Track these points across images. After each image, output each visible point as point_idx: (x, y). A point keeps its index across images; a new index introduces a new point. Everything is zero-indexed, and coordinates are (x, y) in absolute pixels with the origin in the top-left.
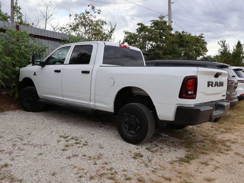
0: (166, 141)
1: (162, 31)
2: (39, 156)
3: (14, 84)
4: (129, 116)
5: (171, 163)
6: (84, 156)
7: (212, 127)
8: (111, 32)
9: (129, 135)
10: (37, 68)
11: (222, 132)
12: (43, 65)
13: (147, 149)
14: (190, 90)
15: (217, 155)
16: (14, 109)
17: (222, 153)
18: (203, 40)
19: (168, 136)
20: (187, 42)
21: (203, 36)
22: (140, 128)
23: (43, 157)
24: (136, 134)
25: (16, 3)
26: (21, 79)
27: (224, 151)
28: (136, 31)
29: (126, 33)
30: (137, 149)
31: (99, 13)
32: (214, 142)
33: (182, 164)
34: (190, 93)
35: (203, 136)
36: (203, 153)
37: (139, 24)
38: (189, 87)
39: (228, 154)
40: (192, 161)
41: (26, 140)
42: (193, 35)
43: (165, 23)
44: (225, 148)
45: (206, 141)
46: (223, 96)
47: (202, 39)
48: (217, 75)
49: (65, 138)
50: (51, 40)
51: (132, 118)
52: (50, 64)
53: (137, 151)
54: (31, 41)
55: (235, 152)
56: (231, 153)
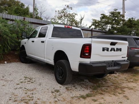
0: (83, 84)
4: (60, 68)
5: (72, 98)
7: (125, 78)
8: (81, 20)
9: (59, 79)
10: (26, 40)
11: (129, 82)
14: (87, 53)
15: (110, 96)
17: (114, 95)
19: (88, 81)
23: (4, 87)
25: (36, 7)
26: (21, 46)
27: (117, 93)
28: (100, 19)
29: (93, 20)
30: (60, 87)
31: (71, 9)
33: (79, 99)
34: (87, 54)
35: (113, 83)
36: (102, 94)
37: (102, 15)
38: (86, 51)
39: (118, 96)
40: (88, 98)
41: (5, 78)
43: (119, 13)
44: (120, 92)
45: (112, 86)
48: (113, 44)
49: (26, 78)
51: (61, 69)
55: (124, 95)
56: (121, 96)
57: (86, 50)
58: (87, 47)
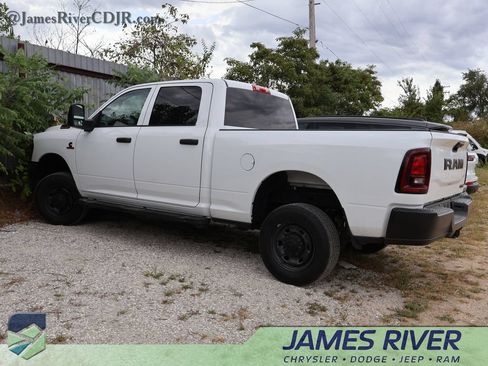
0: (356, 277)
1: (299, 59)
2: (121, 317)
3: (21, 168)
4: (288, 231)
6: (213, 312)
8: (205, 59)
9: (287, 268)
10: (74, 133)
11: (450, 257)
12: (88, 127)
13: (326, 294)
14: (418, 177)
15: (461, 302)
16: (22, 221)
17: (468, 297)
18: (374, 78)
19: (355, 267)
20: (346, 82)
21: (374, 70)
22: (312, 252)
23: (129, 318)
24: (304, 264)
26: (36, 157)
28: (250, 59)
29: (230, 63)
30: (309, 294)
31: (184, 21)
32: (444, 276)
34: (416, 182)
36: (434, 298)
37: (253, 46)
38: (414, 171)
39: (480, 299)
40: (421, 315)
41: (77, 284)
42: (354, 67)
43: (305, 43)
45: (429, 274)
46: (461, 186)
47: (372, 75)
48: (456, 148)
49: (157, 277)
50: (87, 75)
51: (294, 233)
52: (103, 125)
53: (311, 300)
54: (53, 79)
56: (485, 297)
57: (416, 169)
58: (420, 158)
